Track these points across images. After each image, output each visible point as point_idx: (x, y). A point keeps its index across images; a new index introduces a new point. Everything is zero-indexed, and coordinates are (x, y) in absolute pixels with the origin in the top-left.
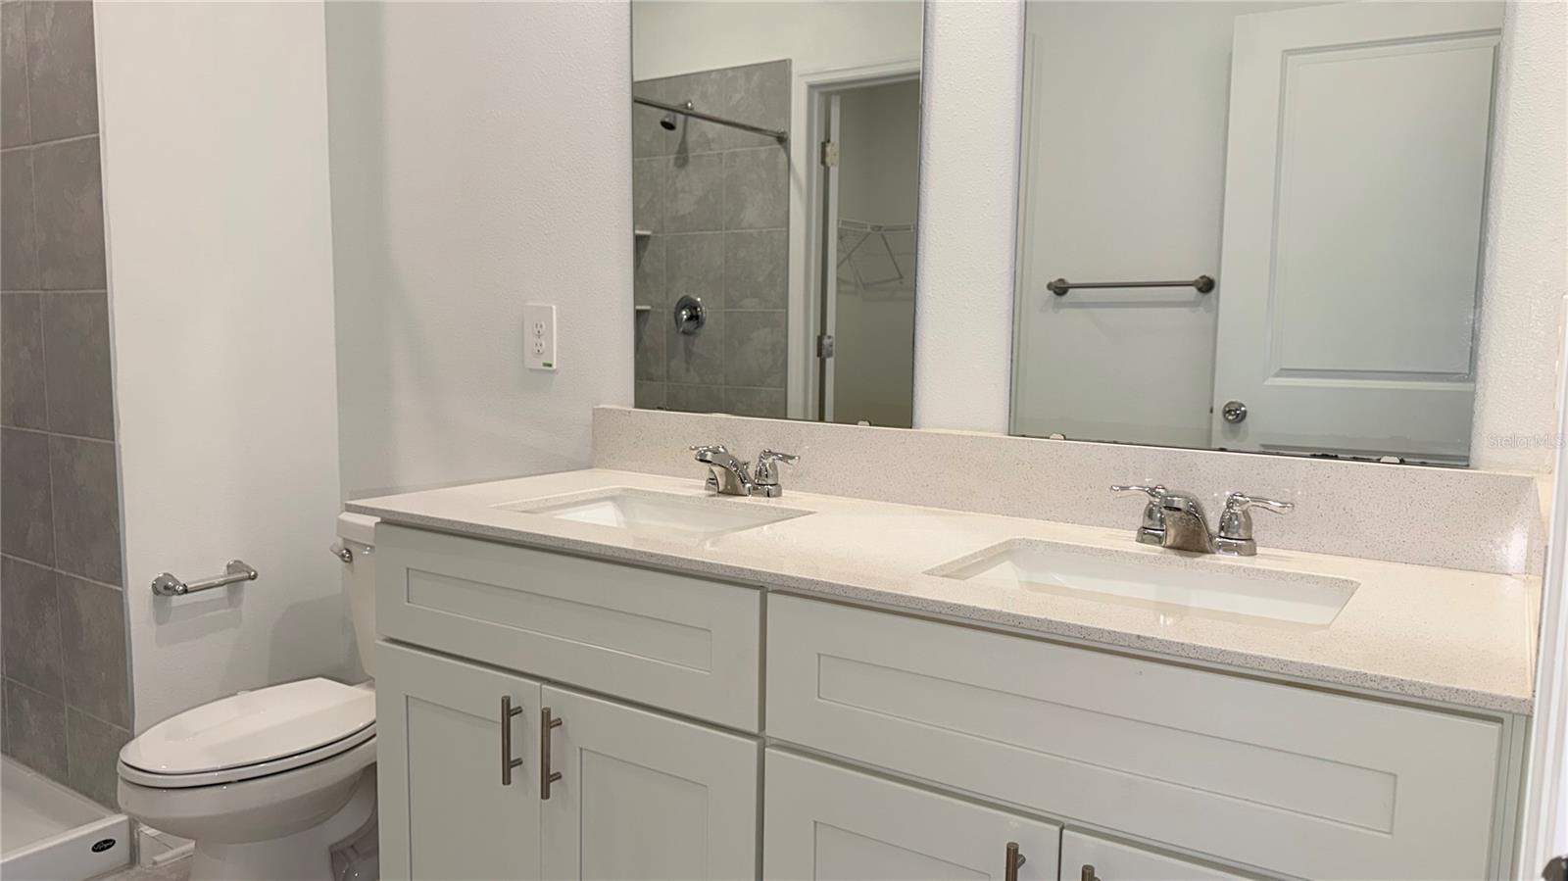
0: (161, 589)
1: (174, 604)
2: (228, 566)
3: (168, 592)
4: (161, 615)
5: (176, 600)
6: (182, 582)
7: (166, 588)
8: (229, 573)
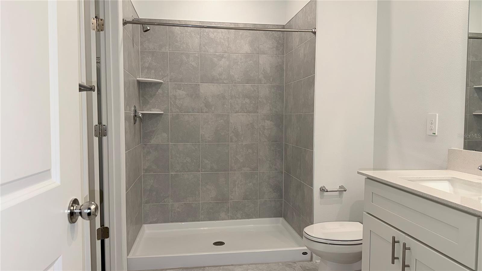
0: (322, 190)
1: (325, 194)
2: (340, 187)
3: (323, 191)
4: (322, 197)
5: (326, 193)
6: (327, 189)
7: (323, 190)
8: (339, 189)
